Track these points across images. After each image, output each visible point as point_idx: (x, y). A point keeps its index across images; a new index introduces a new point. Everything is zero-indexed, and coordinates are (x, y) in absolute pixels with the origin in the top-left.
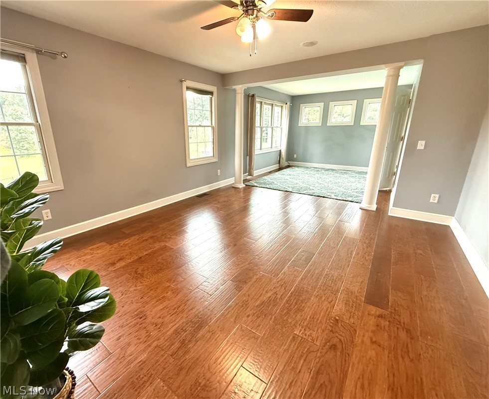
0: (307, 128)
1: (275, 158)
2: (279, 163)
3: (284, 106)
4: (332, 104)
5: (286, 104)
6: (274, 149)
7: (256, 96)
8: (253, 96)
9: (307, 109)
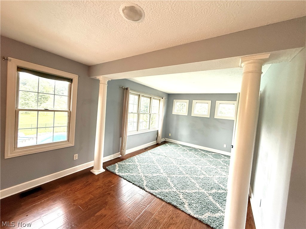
0: (178, 116)
1: (153, 136)
2: (157, 140)
3: (161, 99)
4: (194, 101)
5: (163, 98)
6: (151, 130)
7: (129, 89)
8: (127, 89)
9: (178, 103)
